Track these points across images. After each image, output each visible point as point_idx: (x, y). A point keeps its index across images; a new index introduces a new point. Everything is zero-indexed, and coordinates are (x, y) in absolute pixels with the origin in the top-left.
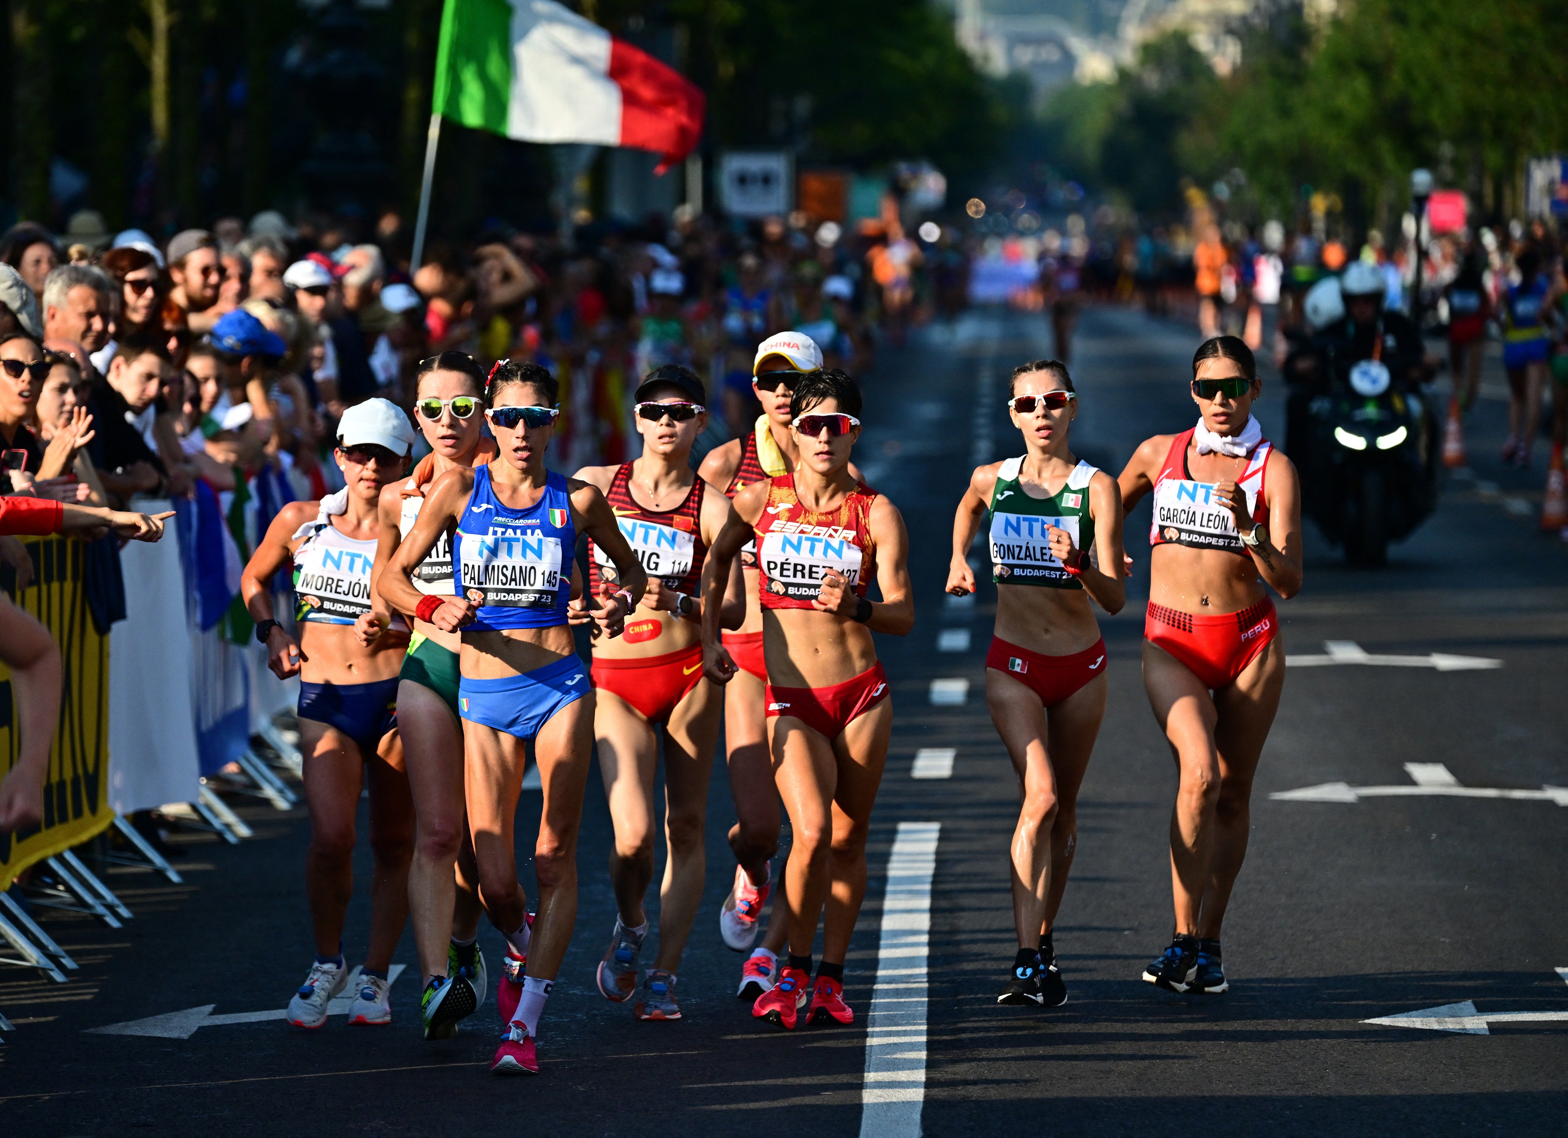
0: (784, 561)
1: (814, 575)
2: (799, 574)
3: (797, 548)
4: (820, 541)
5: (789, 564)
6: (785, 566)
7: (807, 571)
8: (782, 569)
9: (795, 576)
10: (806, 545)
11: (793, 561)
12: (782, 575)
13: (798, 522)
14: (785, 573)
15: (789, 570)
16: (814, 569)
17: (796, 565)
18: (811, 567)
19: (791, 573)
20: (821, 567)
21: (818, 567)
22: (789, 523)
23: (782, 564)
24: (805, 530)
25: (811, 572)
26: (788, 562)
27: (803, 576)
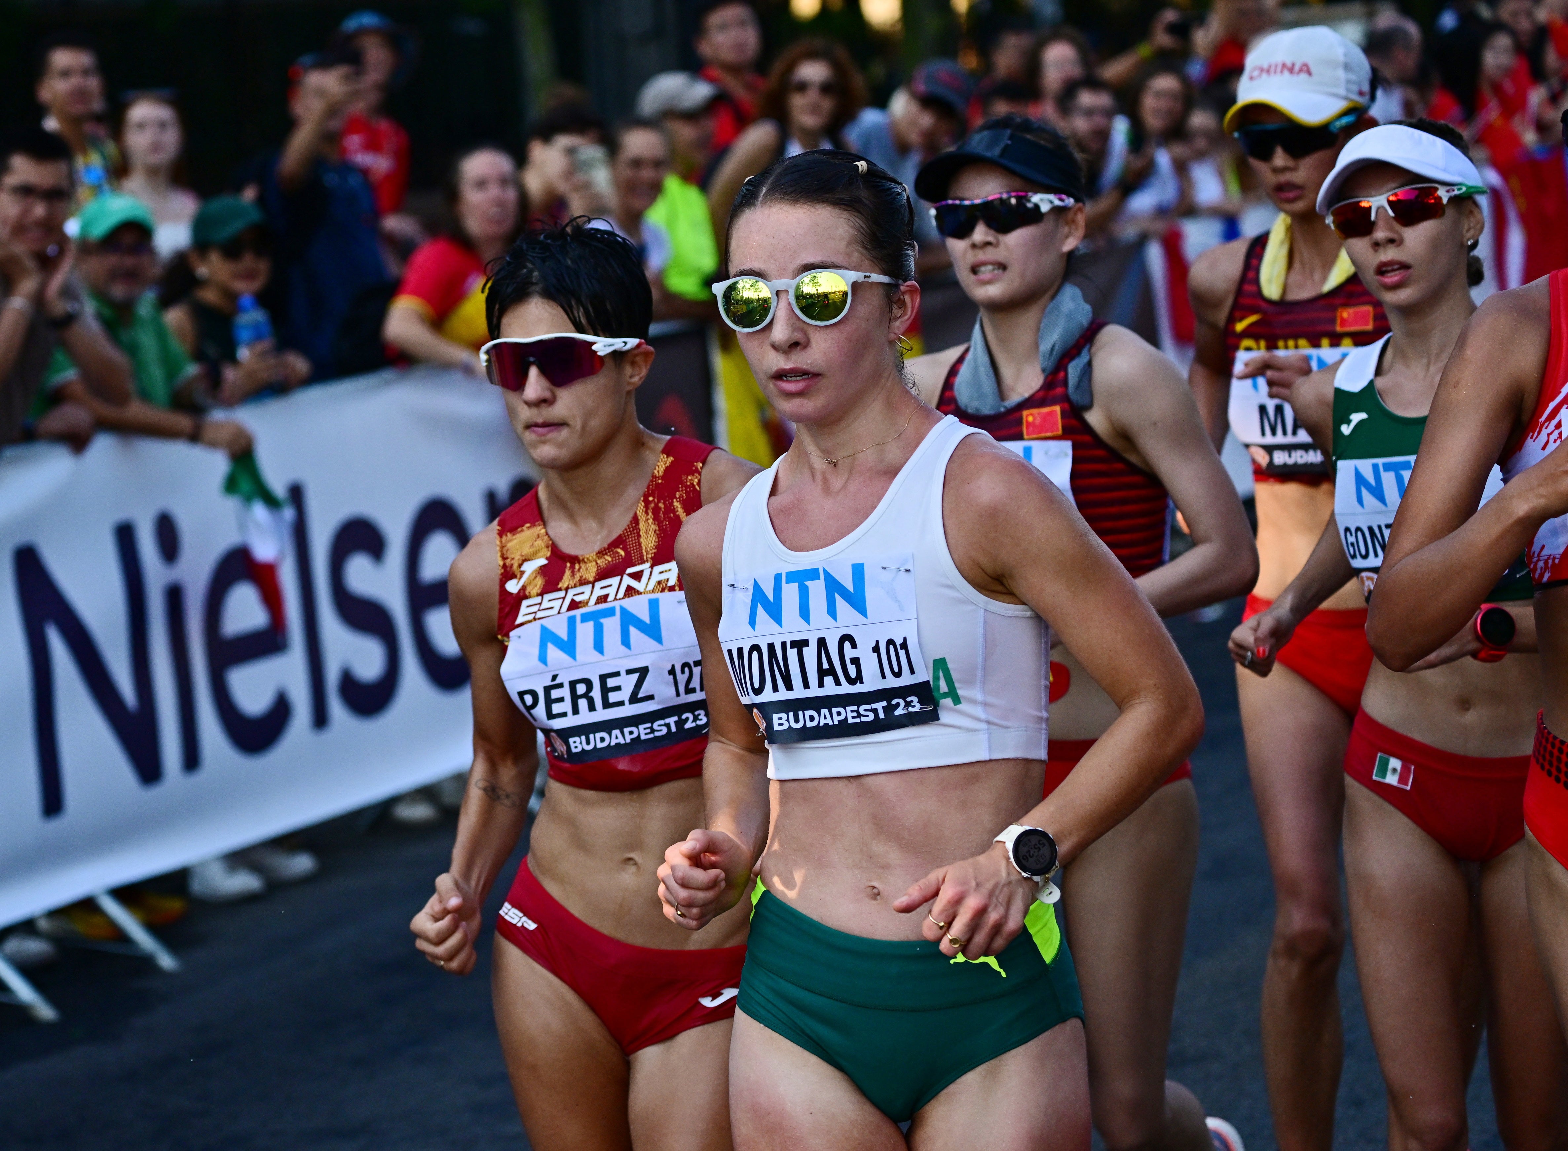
0: (547, 682)
1: (613, 697)
2: (583, 703)
3: (569, 647)
4: (611, 612)
5: (561, 686)
6: (555, 694)
7: (596, 694)
8: (549, 702)
9: (576, 711)
10: (584, 632)
11: (565, 678)
12: (551, 714)
13: (562, 589)
14: (556, 708)
15: (561, 700)
16: (611, 682)
17: (573, 684)
18: (603, 678)
19: (567, 706)
20: (623, 673)
21: (617, 674)
22: (547, 597)
23: (547, 690)
24: (578, 599)
25: (605, 691)
26: (558, 681)
27: (592, 707)
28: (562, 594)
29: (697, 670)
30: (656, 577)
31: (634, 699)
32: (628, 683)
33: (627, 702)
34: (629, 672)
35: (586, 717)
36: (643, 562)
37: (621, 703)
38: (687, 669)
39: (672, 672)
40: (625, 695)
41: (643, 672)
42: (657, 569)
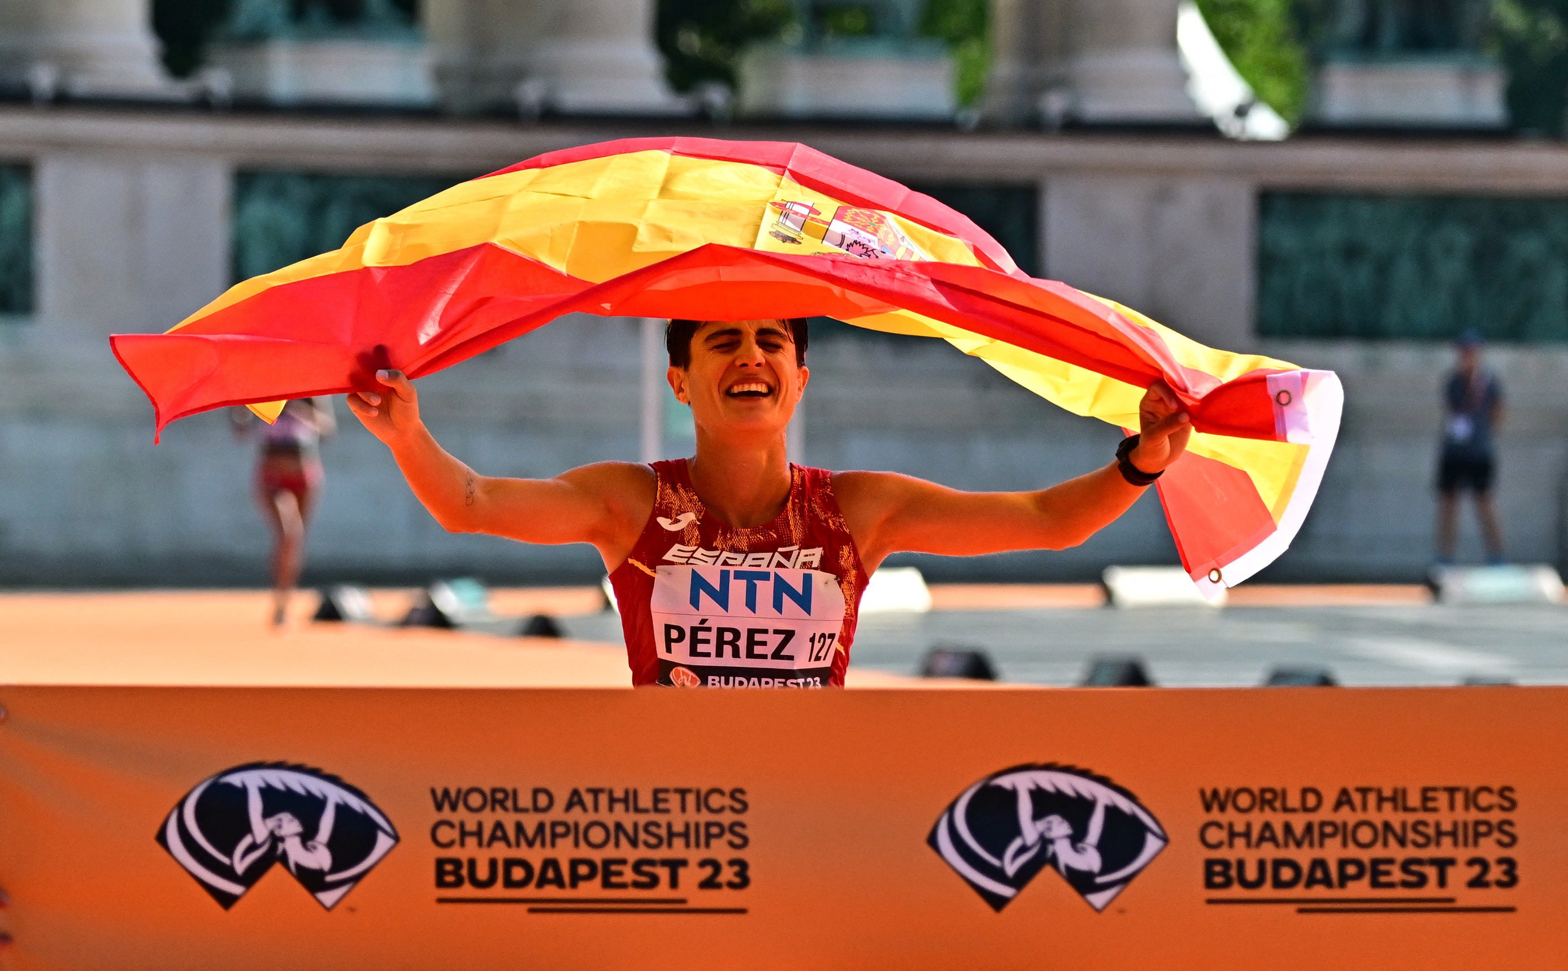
28: (717, 553)
29: (828, 641)
30: (802, 559)
31: (777, 655)
32: (774, 641)
33: (769, 656)
34: (776, 632)
36: (792, 545)
37: (764, 657)
38: (822, 639)
39: (812, 640)
40: (769, 650)
41: (789, 635)
42: (804, 552)
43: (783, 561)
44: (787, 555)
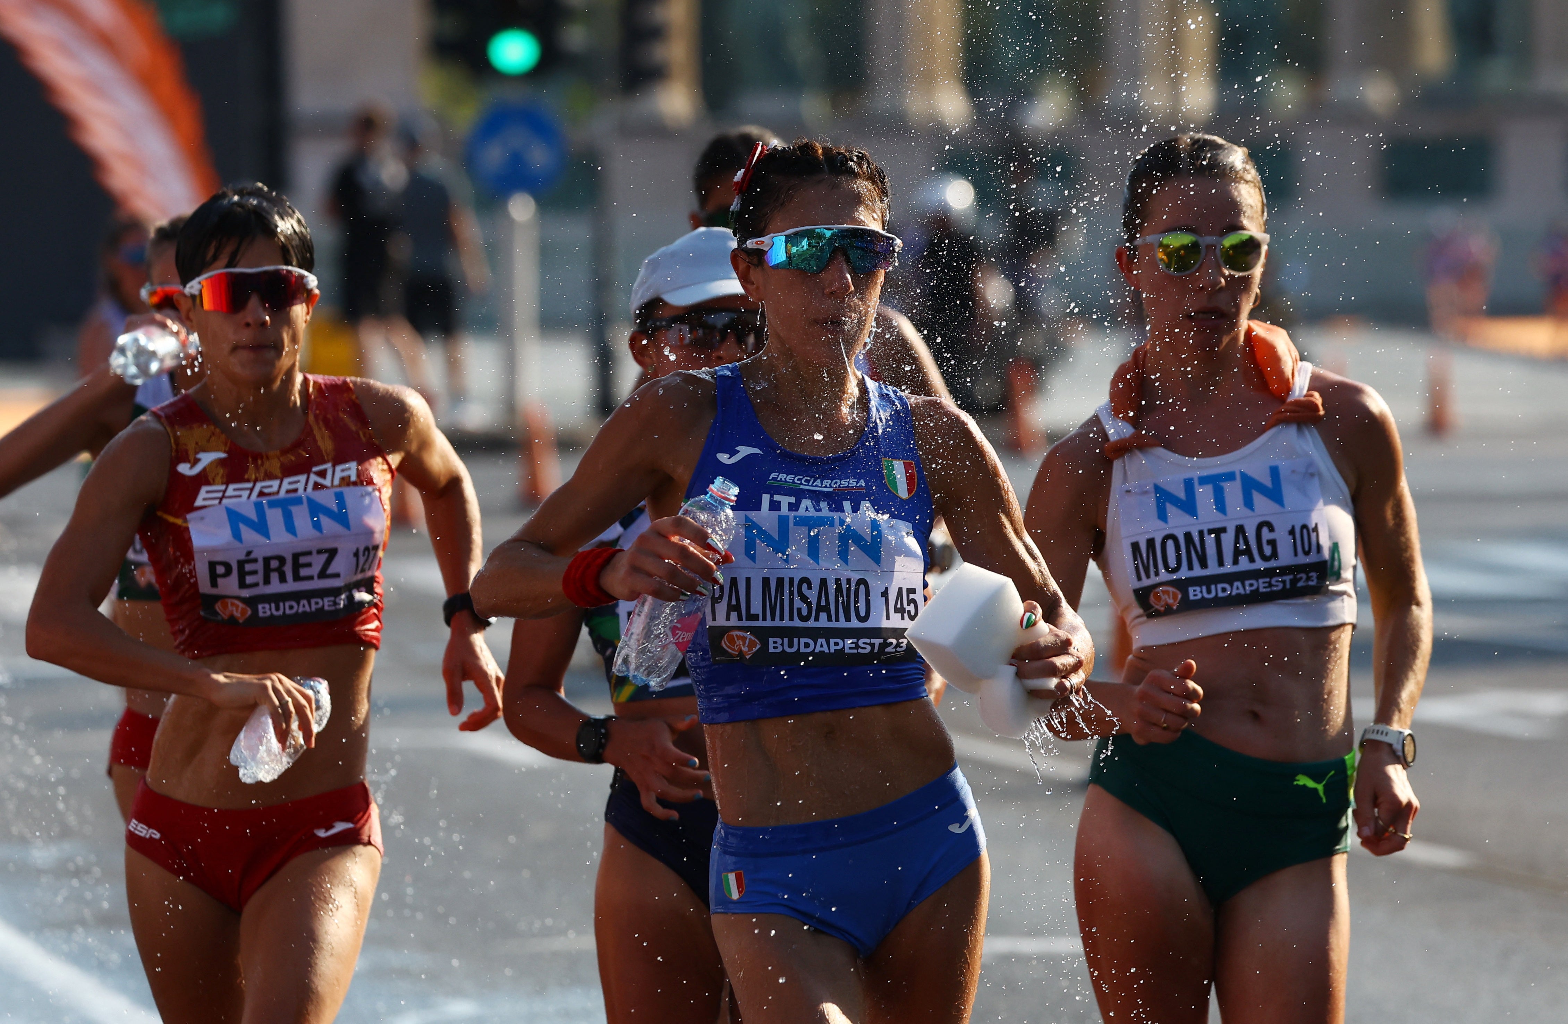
0: (242, 557)
1: (303, 572)
2: (274, 577)
3: (261, 528)
4: (299, 502)
5: (255, 561)
6: (248, 567)
7: (288, 569)
8: (242, 575)
11: (259, 554)
12: (242, 585)
13: (248, 481)
14: (248, 580)
15: (255, 572)
16: (303, 560)
18: (296, 556)
19: (259, 578)
20: (314, 552)
21: (309, 553)
22: (229, 486)
23: (241, 564)
24: (266, 491)
25: (297, 566)
26: (252, 556)
27: (282, 580)
28: (250, 485)
29: (373, 552)
30: (339, 474)
31: (323, 575)
32: (318, 562)
33: (316, 577)
34: (319, 552)
35: (275, 587)
36: (324, 462)
37: (311, 578)
38: (366, 552)
39: (356, 554)
40: (315, 570)
41: (332, 553)
42: (339, 468)
43: (320, 480)
44: (322, 474)
